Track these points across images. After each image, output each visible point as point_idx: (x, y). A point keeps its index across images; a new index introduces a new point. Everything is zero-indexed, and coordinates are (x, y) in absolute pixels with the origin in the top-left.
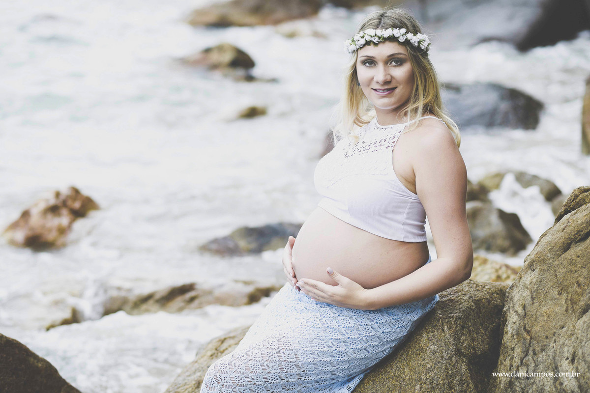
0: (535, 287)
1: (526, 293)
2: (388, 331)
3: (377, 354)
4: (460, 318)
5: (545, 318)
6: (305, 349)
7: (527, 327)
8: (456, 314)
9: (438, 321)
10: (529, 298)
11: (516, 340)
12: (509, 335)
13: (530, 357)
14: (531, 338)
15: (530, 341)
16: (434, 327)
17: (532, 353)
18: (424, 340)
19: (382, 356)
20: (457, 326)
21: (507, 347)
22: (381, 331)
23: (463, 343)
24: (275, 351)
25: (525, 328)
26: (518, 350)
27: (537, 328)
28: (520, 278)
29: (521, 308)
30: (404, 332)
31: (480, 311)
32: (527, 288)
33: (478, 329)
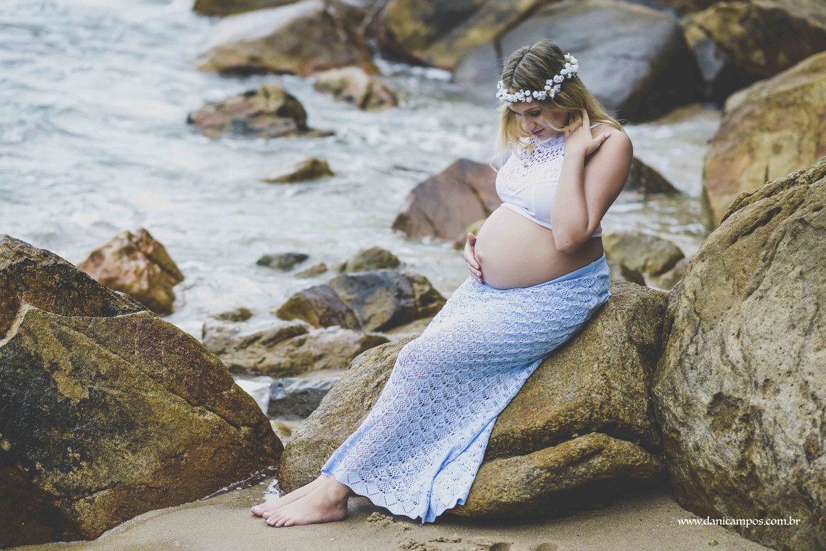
0: (705, 275)
1: (697, 281)
2: (568, 317)
3: (556, 339)
4: (631, 311)
5: (714, 301)
6: (493, 332)
7: (697, 310)
8: (628, 306)
9: (612, 311)
10: (700, 285)
11: (686, 323)
12: (680, 318)
13: (700, 335)
14: (701, 319)
15: (700, 322)
16: (608, 316)
17: (701, 332)
18: (599, 328)
19: (560, 341)
20: (629, 317)
21: (677, 330)
22: (561, 317)
23: (634, 332)
24: (465, 334)
25: (695, 311)
26: (688, 332)
27: (706, 310)
28: (692, 268)
29: (692, 294)
30: (581, 321)
31: (647, 309)
32: (698, 276)
33: (645, 323)
